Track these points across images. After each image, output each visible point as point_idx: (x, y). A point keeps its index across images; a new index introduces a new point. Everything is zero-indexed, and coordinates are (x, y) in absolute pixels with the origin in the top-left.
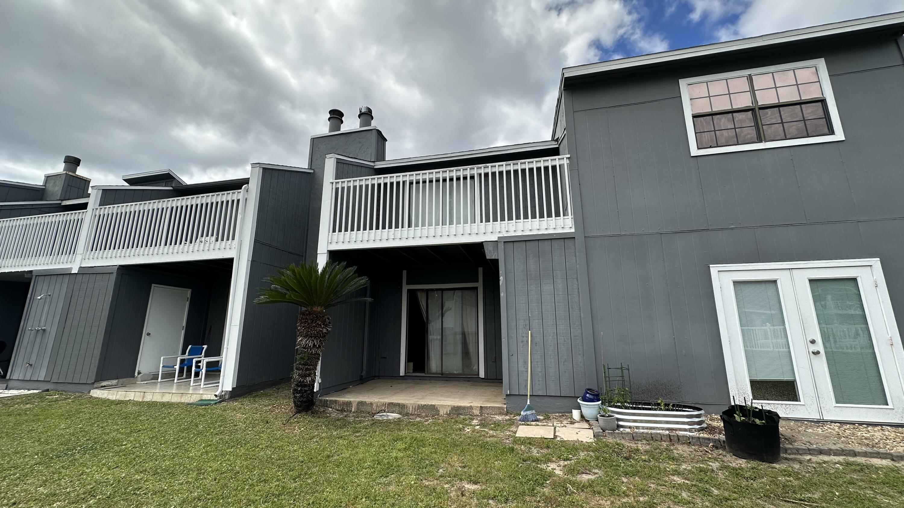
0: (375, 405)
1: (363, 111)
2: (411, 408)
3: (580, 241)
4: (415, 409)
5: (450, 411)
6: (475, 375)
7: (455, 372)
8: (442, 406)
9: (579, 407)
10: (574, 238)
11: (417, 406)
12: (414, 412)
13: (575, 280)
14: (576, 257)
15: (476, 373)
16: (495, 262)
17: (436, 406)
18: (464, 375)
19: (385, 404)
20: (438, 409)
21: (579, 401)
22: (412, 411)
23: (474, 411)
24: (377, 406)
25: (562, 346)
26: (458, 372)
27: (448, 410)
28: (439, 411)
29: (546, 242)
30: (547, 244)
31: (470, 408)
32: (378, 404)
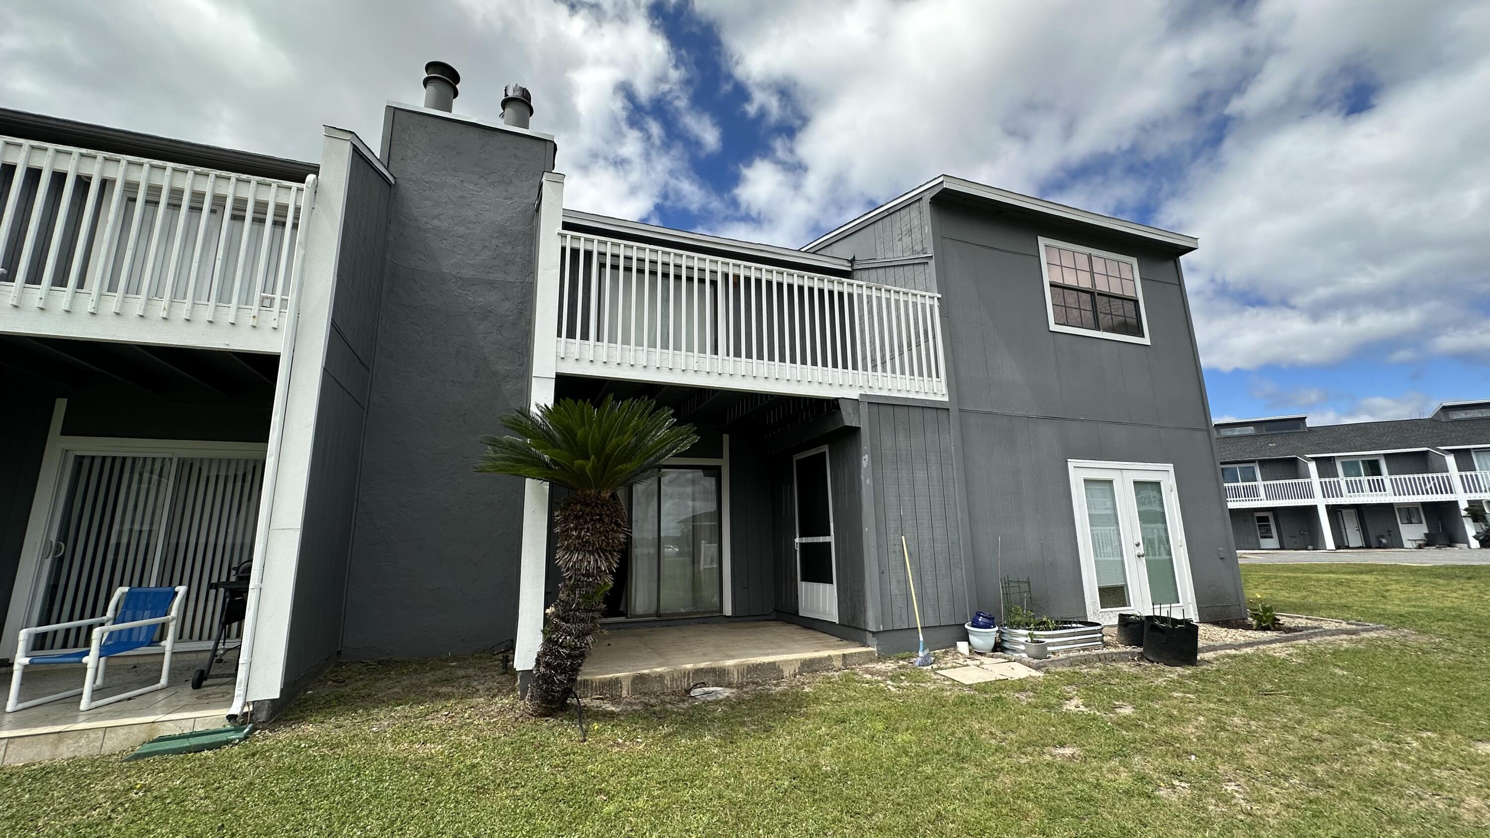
0: (668, 678)
1: (511, 94)
2: (735, 673)
3: (954, 413)
4: (742, 674)
5: (799, 668)
6: (716, 612)
7: (683, 610)
8: (786, 662)
9: (965, 638)
10: (948, 409)
11: (745, 668)
12: (742, 679)
13: (950, 466)
14: (950, 435)
15: (715, 609)
16: (854, 432)
17: (777, 664)
18: (698, 613)
19: (689, 673)
20: (781, 668)
21: (966, 626)
22: (738, 678)
23: (835, 663)
24: (673, 680)
25: (940, 557)
26: (686, 610)
27: (797, 668)
28: (782, 671)
29: (917, 410)
30: (919, 412)
31: (829, 660)
32: (675, 675)
